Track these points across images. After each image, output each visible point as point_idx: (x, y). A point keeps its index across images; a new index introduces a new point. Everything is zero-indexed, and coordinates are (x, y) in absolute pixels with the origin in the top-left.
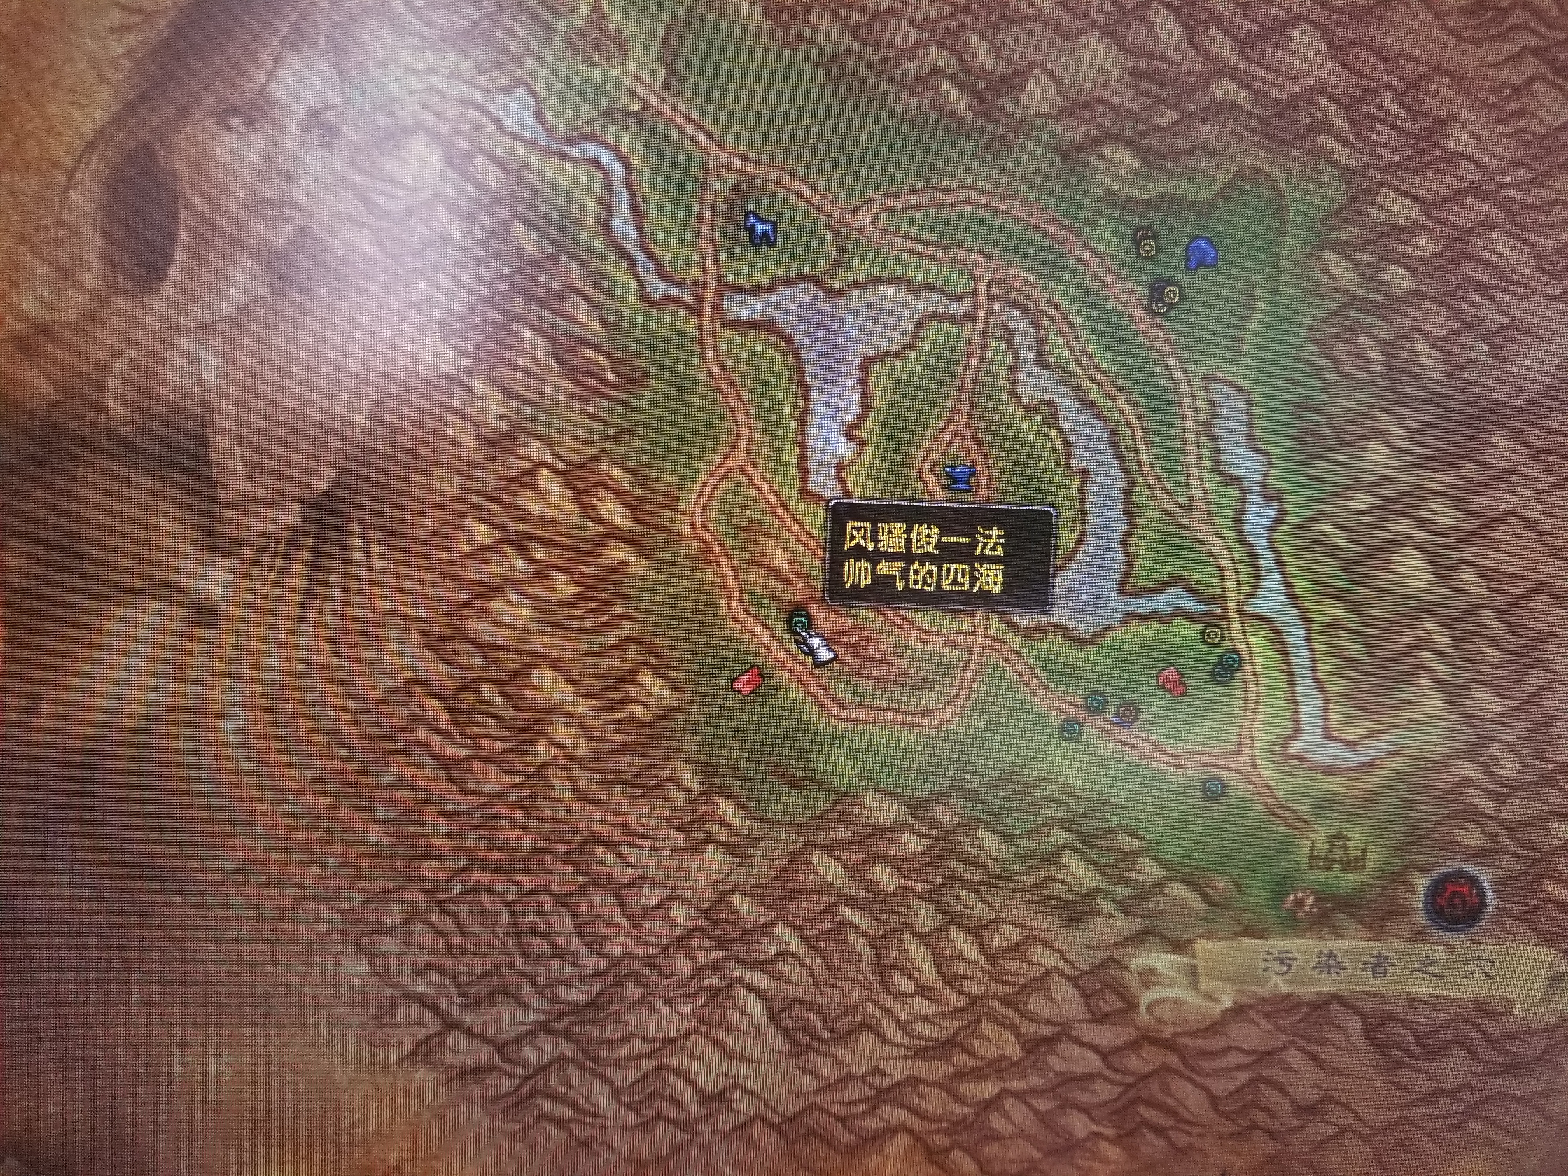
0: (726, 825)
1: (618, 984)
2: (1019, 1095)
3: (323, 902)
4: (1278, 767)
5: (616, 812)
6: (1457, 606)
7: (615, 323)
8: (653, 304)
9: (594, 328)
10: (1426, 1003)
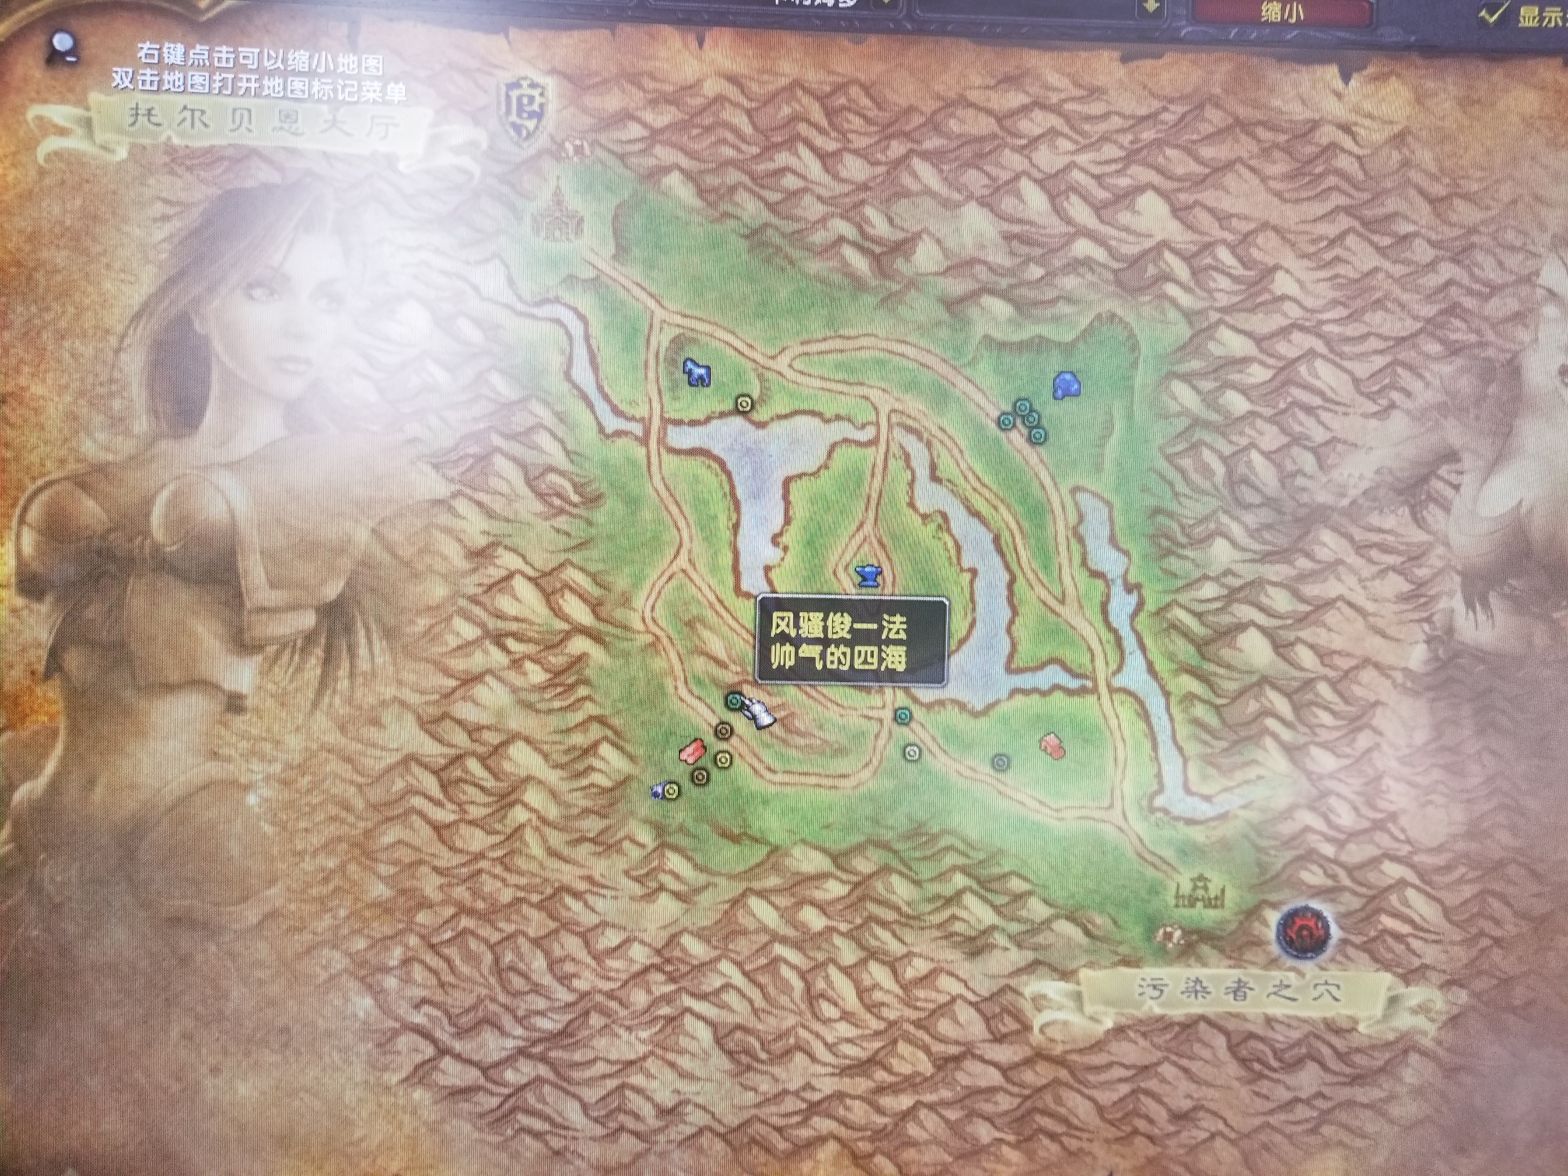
0: (677, 876)
1: (586, 1013)
2: (931, 1107)
3: (335, 947)
4: (1146, 818)
5: (582, 866)
6: (1294, 679)
7: (576, 453)
8: (608, 437)
9: (559, 459)
10: (1282, 1023)
